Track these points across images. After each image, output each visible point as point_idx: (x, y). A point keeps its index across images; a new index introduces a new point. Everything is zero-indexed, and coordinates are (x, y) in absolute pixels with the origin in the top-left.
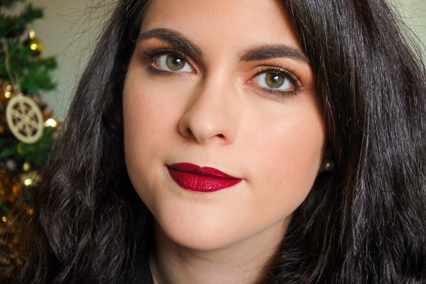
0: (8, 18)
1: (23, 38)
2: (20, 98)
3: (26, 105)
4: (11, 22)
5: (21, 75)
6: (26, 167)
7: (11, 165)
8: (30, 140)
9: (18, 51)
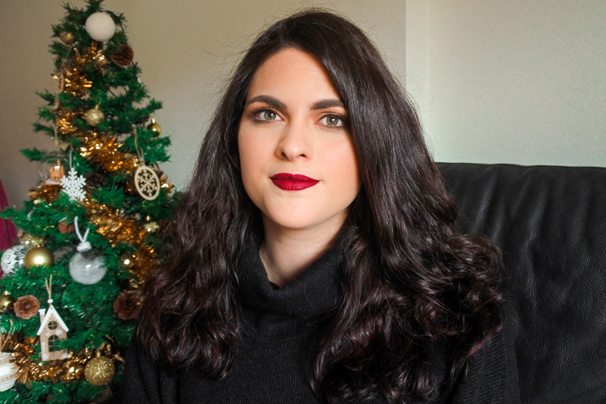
0: (138, 109)
1: (147, 124)
2: (144, 168)
3: (148, 172)
4: (139, 112)
5: (145, 150)
6: (148, 218)
7: (138, 216)
8: (151, 198)
9: (143, 133)
